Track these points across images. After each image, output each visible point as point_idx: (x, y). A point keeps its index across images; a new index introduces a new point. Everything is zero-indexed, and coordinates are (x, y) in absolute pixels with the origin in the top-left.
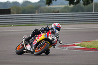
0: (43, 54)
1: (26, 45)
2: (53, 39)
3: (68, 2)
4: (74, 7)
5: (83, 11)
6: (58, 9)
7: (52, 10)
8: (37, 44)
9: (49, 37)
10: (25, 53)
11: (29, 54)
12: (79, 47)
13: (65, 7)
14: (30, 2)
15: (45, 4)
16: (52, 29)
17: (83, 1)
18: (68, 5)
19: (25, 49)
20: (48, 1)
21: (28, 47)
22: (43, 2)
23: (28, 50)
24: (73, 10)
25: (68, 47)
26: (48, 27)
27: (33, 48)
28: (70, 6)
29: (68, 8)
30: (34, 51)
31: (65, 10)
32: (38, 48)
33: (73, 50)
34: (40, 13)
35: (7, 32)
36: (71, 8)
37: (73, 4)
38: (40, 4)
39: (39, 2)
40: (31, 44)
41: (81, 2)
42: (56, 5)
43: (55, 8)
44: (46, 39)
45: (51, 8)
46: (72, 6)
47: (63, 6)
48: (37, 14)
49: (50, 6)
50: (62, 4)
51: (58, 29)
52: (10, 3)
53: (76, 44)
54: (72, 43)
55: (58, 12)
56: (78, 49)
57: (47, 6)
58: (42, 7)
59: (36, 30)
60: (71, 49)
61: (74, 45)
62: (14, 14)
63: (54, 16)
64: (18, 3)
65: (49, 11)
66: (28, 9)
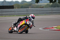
0: (24, 33)
1: (14, 27)
2: (30, 24)
3: (49, 1)
4: (53, 4)
5: (58, 7)
6: (43, 6)
7: (39, 6)
8: (20, 27)
9: (27, 23)
10: (14, 33)
11: (16, 33)
12: (55, 29)
13: (47, 5)
14: (26, 1)
15: (35, 2)
16: (30, 18)
17: (58, 0)
18: (49, 3)
19: (13, 30)
20: (37, 1)
21: (15, 29)
22: (34, 1)
23: (15, 31)
24: (52, 6)
25: (49, 29)
26: (27, 17)
27: (18, 29)
28: (50, 4)
29: (49, 5)
30: (18, 31)
31: (47, 6)
32: (21, 29)
33: (52, 31)
34: (32, 8)
35: (12, 20)
36: (51, 5)
37: (52, 3)
38: (32, 2)
39: (31, 1)
40: (17, 27)
41: (57, 1)
42: (42, 3)
43: (41, 5)
44: (26, 24)
45: (38, 5)
46: (51, 3)
47: (46, 4)
48: (30, 9)
49: (38, 4)
50: (45, 2)
51: (33, 18)
52: (13, 2)
53: (54, 27)
54: (51, 27)
55: (43, 7)
56: (55, 30)
57: (36, 4)
58: (33, 5)
59: (20, 18)
60: (51, 30)
61: (53, 28)
62: (16, 8)
63: (41, 10)
64: (18, 2)
65: (37, 7)
66: (24, 6)
